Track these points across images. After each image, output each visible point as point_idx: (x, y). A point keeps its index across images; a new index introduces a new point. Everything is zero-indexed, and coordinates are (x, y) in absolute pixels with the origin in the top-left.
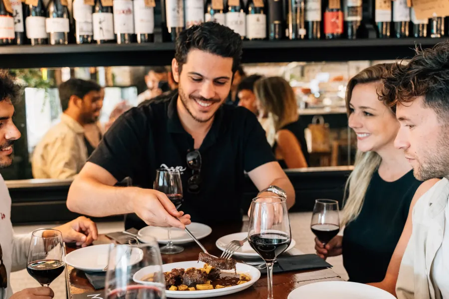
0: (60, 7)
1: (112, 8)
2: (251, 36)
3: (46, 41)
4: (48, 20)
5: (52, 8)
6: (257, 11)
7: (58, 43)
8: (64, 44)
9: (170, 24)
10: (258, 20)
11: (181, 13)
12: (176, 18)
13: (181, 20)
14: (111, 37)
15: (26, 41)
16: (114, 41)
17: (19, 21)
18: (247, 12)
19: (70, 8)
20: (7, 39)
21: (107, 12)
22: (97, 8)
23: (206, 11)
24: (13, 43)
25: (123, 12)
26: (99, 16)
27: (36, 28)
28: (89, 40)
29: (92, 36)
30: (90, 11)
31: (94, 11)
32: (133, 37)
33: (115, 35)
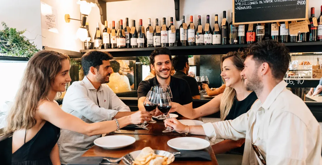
0: (142, 34)
1: (160, 33)
2: (214, 43)
3: (136, 47)
4: (137, 39)
5: (139, 35)
6: (216, 33)
7: (140, 47)
8: (143, 47)
9: (181, 39)
10: (217, 37)
11: (186, 35)
12: (184, 37)
13: (186, 37)
14: (160, 45)
15: (130, 47)
16: (161, 46)
17: (128, 40)
18: (212, 34)
19: (145, 34)
20: (123, 46)
21: (158, 35)
22: (155, 34)
23: (195, 34)
24: (126, 47)
25: (164, 35)
26: (155, 37)
27: (134, 42)
28: (152, 46)
29: (153, 44)
30: (152, 35)
31: (154, 35)
32: (168, 44)
33: (161, 44)
